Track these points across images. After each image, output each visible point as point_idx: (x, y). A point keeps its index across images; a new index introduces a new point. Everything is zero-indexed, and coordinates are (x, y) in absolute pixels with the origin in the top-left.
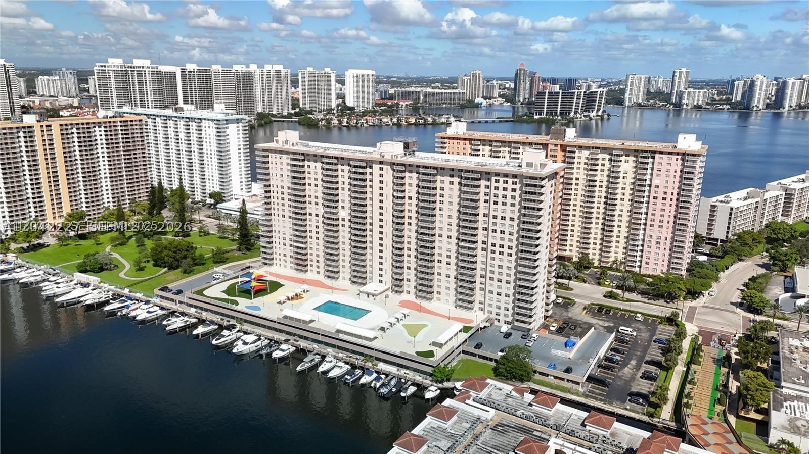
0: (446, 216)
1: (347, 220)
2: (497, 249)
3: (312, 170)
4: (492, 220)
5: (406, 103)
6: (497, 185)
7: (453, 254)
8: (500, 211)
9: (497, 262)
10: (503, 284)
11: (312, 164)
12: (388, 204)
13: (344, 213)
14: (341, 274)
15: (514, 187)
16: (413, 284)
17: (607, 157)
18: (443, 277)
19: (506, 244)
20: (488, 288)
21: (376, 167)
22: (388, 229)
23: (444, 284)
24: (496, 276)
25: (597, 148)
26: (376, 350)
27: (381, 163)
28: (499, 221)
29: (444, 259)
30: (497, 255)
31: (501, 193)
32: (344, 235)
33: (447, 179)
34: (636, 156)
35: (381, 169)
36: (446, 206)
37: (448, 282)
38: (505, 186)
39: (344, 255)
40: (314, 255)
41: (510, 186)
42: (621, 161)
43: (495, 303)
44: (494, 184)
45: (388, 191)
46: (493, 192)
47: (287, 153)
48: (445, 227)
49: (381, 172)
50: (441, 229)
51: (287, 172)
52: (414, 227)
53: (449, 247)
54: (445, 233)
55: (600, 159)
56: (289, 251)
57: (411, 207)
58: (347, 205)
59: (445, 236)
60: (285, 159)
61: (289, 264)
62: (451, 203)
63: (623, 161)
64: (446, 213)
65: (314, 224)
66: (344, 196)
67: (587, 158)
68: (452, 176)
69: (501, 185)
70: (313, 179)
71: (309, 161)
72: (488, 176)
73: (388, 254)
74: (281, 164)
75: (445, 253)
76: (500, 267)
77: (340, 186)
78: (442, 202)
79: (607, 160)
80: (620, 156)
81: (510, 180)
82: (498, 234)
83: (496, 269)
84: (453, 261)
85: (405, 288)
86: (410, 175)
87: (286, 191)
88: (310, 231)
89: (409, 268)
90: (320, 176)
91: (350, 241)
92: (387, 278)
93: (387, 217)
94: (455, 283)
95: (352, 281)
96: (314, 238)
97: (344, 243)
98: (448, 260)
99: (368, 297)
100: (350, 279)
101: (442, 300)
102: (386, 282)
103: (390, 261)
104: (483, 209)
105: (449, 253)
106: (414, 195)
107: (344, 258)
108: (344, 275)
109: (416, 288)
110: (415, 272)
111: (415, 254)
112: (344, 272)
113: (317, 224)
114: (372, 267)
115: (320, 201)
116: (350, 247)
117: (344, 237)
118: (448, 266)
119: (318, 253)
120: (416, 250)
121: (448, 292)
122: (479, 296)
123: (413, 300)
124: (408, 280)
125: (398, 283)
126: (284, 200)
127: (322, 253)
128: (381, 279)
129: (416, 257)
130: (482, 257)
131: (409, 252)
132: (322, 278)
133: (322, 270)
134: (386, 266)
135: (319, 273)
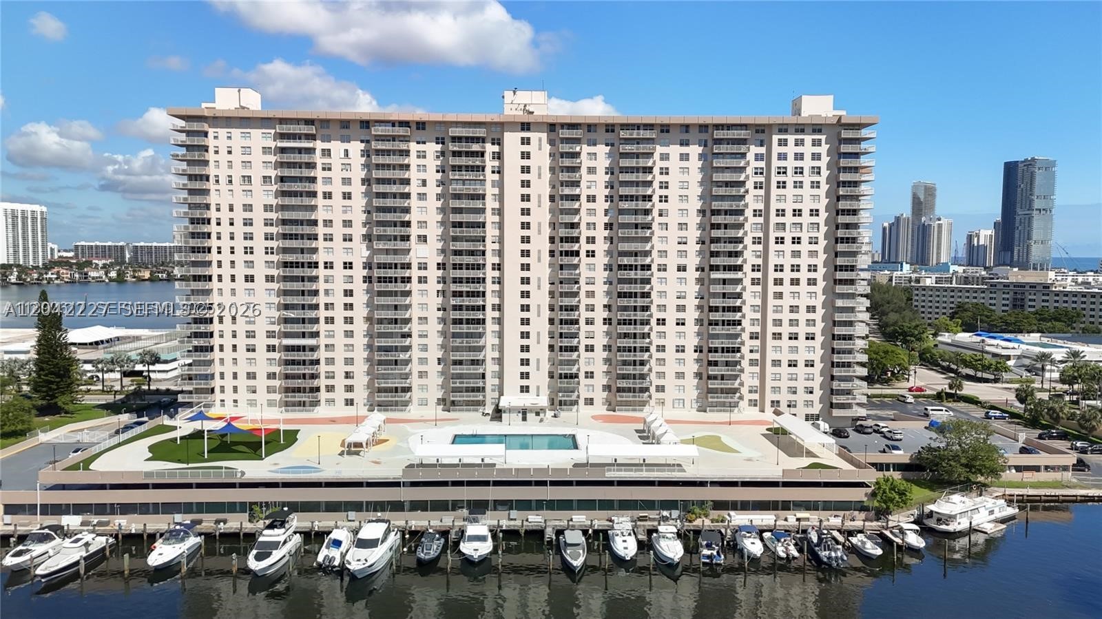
0: (673, 227)
1: (432, 266)
2: (787, 275)
3: (336, 160)
4: (774, 219)
5: (104, 262)
6: (783, 149)
7: (691, 302)
8: (790, 198)
9: (787, 301)
10: (802, 343)
11: (337, 147)
12: (541, 215)
13: (424, 251)
14: (416, 394)
15: (816, 150)
16: (601, 380)
18: (670, 354)
19: (804, 261)
20: (771, 355)
21: (512, 140)
22: (542, 270)
23: (671, 368)
24: (786, 330)
27: (526, 127)
28: (789, 219)
29: (671, 316)
30: (786, 288)
31: (791, 164)
33: (675, 150)
35: (526, 141)
36: (673, 206)
37: (681, 361)
38: (799, 149)
39: (424, 348)
40: (340, 362)
41: (808, 149)
43: (784, 384)
44: (776, 149)
45: (541, 187)
46: (776, 163)
47: (265, 122)
48: (673, 247)
49: (526, 148)
50: (663, 253)
51: (262, 166)
52: (601, 260)
53: (683, 288)
54: (672, 261)
56: (264, 363)
57: (593, 218)
58: (434, 232)
59: (672, 268)
60: (260, 139)
61: (262, 396)
62: (684, 198)
64: (673, 219)
65: (339, 286)
66: (425, 213)
68: (684, 143)
69: (791, 149)
70: (337, 181)
71: (327, 139)
72: (761, 136)
73: (540, 325)
74: (246, 150)
75: (672, 302)
76: (794, 309)
77: (414, 189)
78: (664, 199)
81: (808, 139)
82: (788, 247)
83: (786, 316)
84: (691, 315)
85: (584, 393)
86: (592, 149)
87: (259, 215)
88: (327, 307)
89: (590, 348)
90: (358, 173)
91: (440, 314)
92: (540, 378)
93: (541, 244)
94: (697, 361)
95: (448, 403)
96: (339, 320)
97: (423, 320)
98: (681, 315)
99: (524, 419)
100: (442, 401)
101: (668, 403)
102: (538, 388)
103: (546, 341)
104: (753, 201)
105: (681, 302)
106: (601, 192)
107: (423, 355)
108: (423, 395)
109: (607, 388)
110: (605, 355)
111: (606, 314)
112: (423, 388)
113: (349, 287)
114: (500, 361)
115: (358, 231)
116: (440, 327)
117: (424, 306)
118: (681, 328)
119: (349, 355)
120: (608, 307)
121: (680, 382)
122: (749, 377)
123: (612, 413)
124: (590, 375)
125: (565, 383)
126: (251, 238)
127: (360, 354)
128: (525, 382)
129: (607, 321)
130: (751, 296)
131: (590, 315)
132: (361, 409)
133: (361, 395)
134: (540, 352)
135: (352, 404)
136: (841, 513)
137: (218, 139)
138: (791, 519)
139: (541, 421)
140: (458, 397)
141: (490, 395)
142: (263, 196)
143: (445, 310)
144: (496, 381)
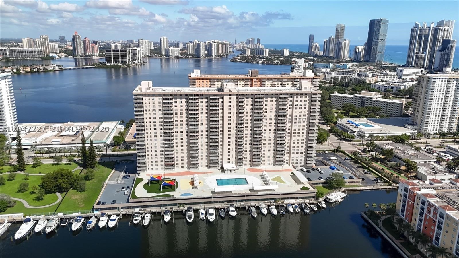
0: (268, 119)
1: (204, 131)
2: (297, 131)
3: (179, 104)
4: (294, 117)
6: (297, 99)
7: (272, 138)
8: (298, 112)
9: (297, 138)
10: (300, 148)
11: (179, 101)
12: (234, 118)
13: (203, 128)
14: (200, 165)
15: (306, 99)
16: (248, 159)
17: (280, 83)
18: (266, 152)
19: (301, 128)
20: (292, 151)
21: (226, 98)
22: (233, 132)
23: (267, 155)
24: (296, 145)
25: (275, 79)
26: (282, 194)
27: (230, 95)
28: (298, 117)
29: (267, 142)
30: (297, 135)
31: (299, 103)
32: (202, 141)
33: (269, 100)
34: (292, 81)
35: (230, 98)
36: (268, 114)
37: (269, 154)
38: (301, 99)
40: (180, 157)
41: (303, 99)
42: (286, 84)
43: (295, 158)
44: (295, 99)
45: (234, 110)
46: (295, 103)
47: (159, 95)
48: (268, 125)
49: (230, 100)
50: (265, 126)
51: (158, 106)
52: (249, 128)
53: (270, 135)
54: (268, 128)
55: (277, 84)
56: (160, 158)
57: (247, 118)
58: (205, 122)
59: (268, 130)
60: (158, 99)
61: (159, 167)
62: (271, 112)
63: (287, 84)
64: (268, 117)
65: (179, 137)
66: (203, 118)
67: (271, 84)
68: (272, 98)
69: (299, 99)
70: (179, 110)
71: (176, 99)
72: (291, 96)
73: (233, 146)
74: (154, 103)
75: (267, 139)
76: (298, 140)
77: (200, 111)
78: (266, 112)
79: (280, 84)
80: (285, 82)
81: (304, 96)
82: (297, 124)
83: (296, 142)
84: (272, 142)
85: (244, 162)
86: (247, 100)
87: (158, 120)
88: (176, 143)
89: (246, 151)
90: (185, 108)
91: (206, 144)
92: (233, 159)
93: (233, 125)
94: (273, 153)
95: (209, 166)
96: (179, 146)
97: (202, 145)
98: (270, 142)
99: (231, 172)
100: (207, 166)
101: (266, 164)
102: (232, 162)
103: (234, 149)
104: (289, 112)
105: (270, 138)
106: (250, 111)
107: (202, 154)
108: (202, 164)
109: (250, 161)
110: (250, 152)
111: (250, 142)
112: (202, 163)
113: (182, 137)
114: (222, 155)
115: (185, 123)
116: (206, 147)
117: (202, 142)
118: (269, 145)
119: (182, 155)
120: (251, 140)
121: (269, 159)
122: (286, 157)
123: (251, 168)
124: (246, 158)
125: (239, 161)
126: (156, 126)
127: (185, 155)
128: (229, 161)
129: (250, 144)
130: (288, 137)
131: (246, 142)
132: (185, 169)
133: (185, 165)
134: (233, 153)
135: (183, 168)
136: (309, 199)
137: (146, 100)
138: (298, 201)
139: (235, 172)
140: (211, 165)
141: (220, 164)
142: (159, 114)
143: (208, 142)
144: (221, 160)
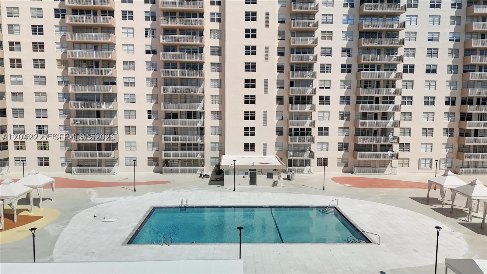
7: (445, 45)
14: (122, 153)
16: (336, 137)
18: (418, 107)
29: (421, 62)
37: (430, 115)
39: (132, 99)
53: (436, 28)
59: (424, 4)
65: (26, 21)
73: (268, 71)
75: (422, 46)
84: (444, 60)
88: (12, 46)
89: (325, 100)
91: (149, 57)
92: (267, 135)
94: (448, 114)
95: (160, 163)
96: (28, 64)
97: (129, 64)
98: (432, 61)
99: (253, 182)
100: (153, 161)
101: (414, 163)
102: (265, 145)
103: (274, 91)
105: (433, 45)
107: (131, 107)
108: (131, 154)
109: (344, 146)
110: (342, 108)
111: (344, 60)
112: (131, 145)
113: (37, 22)
114: (220, 115)
116: (150, 74)
117: (129, 47)
118: (431, 76)
119: (41, 105)
120: (347, 51)
121: (428, 139)
123: (349, 175)
124: (324, 131)
125: (295, 141)
127: (55, 105)
128: (249, 139)
129: (346, 68)
131: (325, 60)
133: (57, 153)
134: (267, 104)
135: (47, 164)
139: (275, 184)
140: (172, 156)
141: (209, 154)
143: (154, 52)
144: (217, 138)
